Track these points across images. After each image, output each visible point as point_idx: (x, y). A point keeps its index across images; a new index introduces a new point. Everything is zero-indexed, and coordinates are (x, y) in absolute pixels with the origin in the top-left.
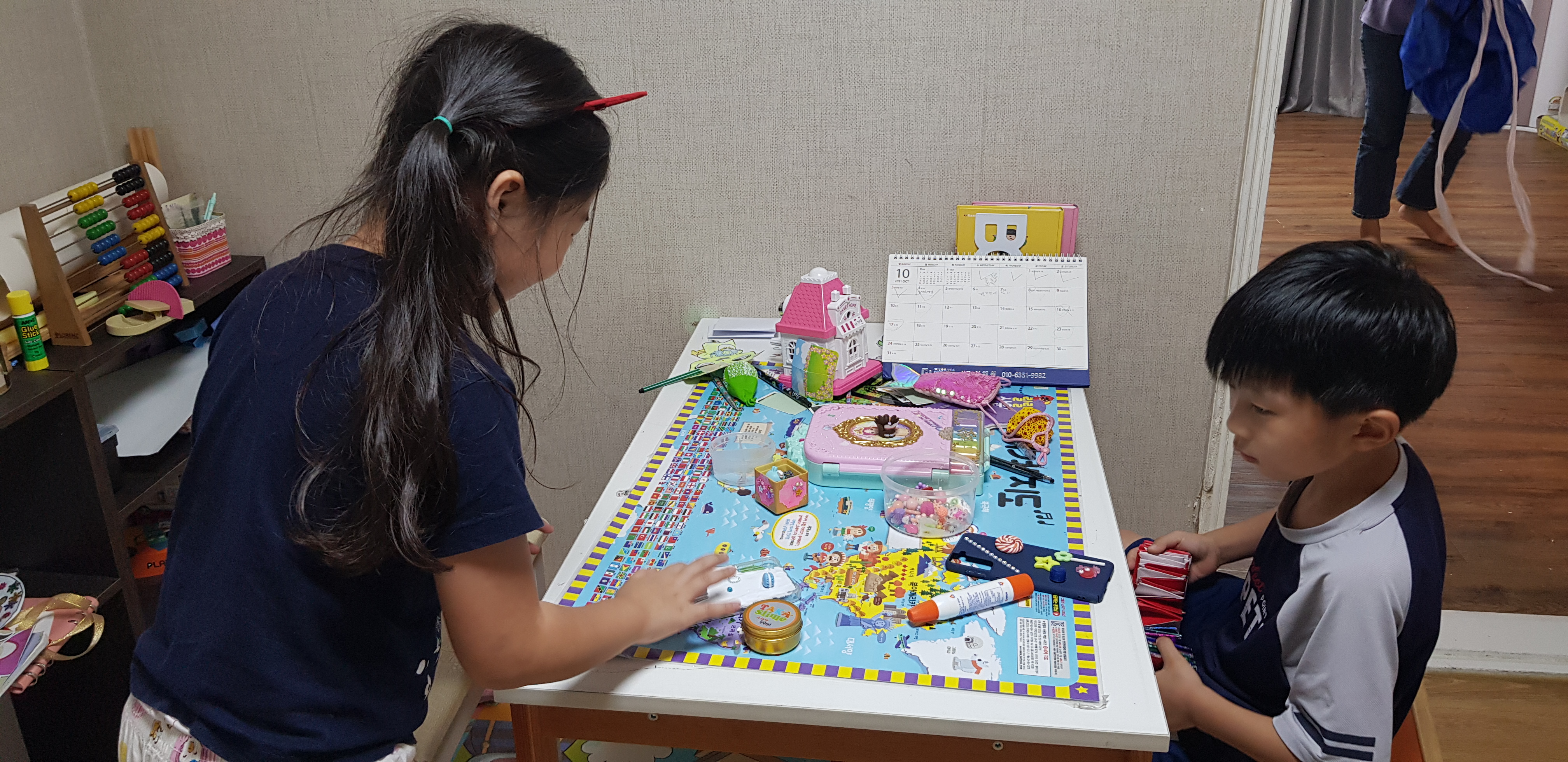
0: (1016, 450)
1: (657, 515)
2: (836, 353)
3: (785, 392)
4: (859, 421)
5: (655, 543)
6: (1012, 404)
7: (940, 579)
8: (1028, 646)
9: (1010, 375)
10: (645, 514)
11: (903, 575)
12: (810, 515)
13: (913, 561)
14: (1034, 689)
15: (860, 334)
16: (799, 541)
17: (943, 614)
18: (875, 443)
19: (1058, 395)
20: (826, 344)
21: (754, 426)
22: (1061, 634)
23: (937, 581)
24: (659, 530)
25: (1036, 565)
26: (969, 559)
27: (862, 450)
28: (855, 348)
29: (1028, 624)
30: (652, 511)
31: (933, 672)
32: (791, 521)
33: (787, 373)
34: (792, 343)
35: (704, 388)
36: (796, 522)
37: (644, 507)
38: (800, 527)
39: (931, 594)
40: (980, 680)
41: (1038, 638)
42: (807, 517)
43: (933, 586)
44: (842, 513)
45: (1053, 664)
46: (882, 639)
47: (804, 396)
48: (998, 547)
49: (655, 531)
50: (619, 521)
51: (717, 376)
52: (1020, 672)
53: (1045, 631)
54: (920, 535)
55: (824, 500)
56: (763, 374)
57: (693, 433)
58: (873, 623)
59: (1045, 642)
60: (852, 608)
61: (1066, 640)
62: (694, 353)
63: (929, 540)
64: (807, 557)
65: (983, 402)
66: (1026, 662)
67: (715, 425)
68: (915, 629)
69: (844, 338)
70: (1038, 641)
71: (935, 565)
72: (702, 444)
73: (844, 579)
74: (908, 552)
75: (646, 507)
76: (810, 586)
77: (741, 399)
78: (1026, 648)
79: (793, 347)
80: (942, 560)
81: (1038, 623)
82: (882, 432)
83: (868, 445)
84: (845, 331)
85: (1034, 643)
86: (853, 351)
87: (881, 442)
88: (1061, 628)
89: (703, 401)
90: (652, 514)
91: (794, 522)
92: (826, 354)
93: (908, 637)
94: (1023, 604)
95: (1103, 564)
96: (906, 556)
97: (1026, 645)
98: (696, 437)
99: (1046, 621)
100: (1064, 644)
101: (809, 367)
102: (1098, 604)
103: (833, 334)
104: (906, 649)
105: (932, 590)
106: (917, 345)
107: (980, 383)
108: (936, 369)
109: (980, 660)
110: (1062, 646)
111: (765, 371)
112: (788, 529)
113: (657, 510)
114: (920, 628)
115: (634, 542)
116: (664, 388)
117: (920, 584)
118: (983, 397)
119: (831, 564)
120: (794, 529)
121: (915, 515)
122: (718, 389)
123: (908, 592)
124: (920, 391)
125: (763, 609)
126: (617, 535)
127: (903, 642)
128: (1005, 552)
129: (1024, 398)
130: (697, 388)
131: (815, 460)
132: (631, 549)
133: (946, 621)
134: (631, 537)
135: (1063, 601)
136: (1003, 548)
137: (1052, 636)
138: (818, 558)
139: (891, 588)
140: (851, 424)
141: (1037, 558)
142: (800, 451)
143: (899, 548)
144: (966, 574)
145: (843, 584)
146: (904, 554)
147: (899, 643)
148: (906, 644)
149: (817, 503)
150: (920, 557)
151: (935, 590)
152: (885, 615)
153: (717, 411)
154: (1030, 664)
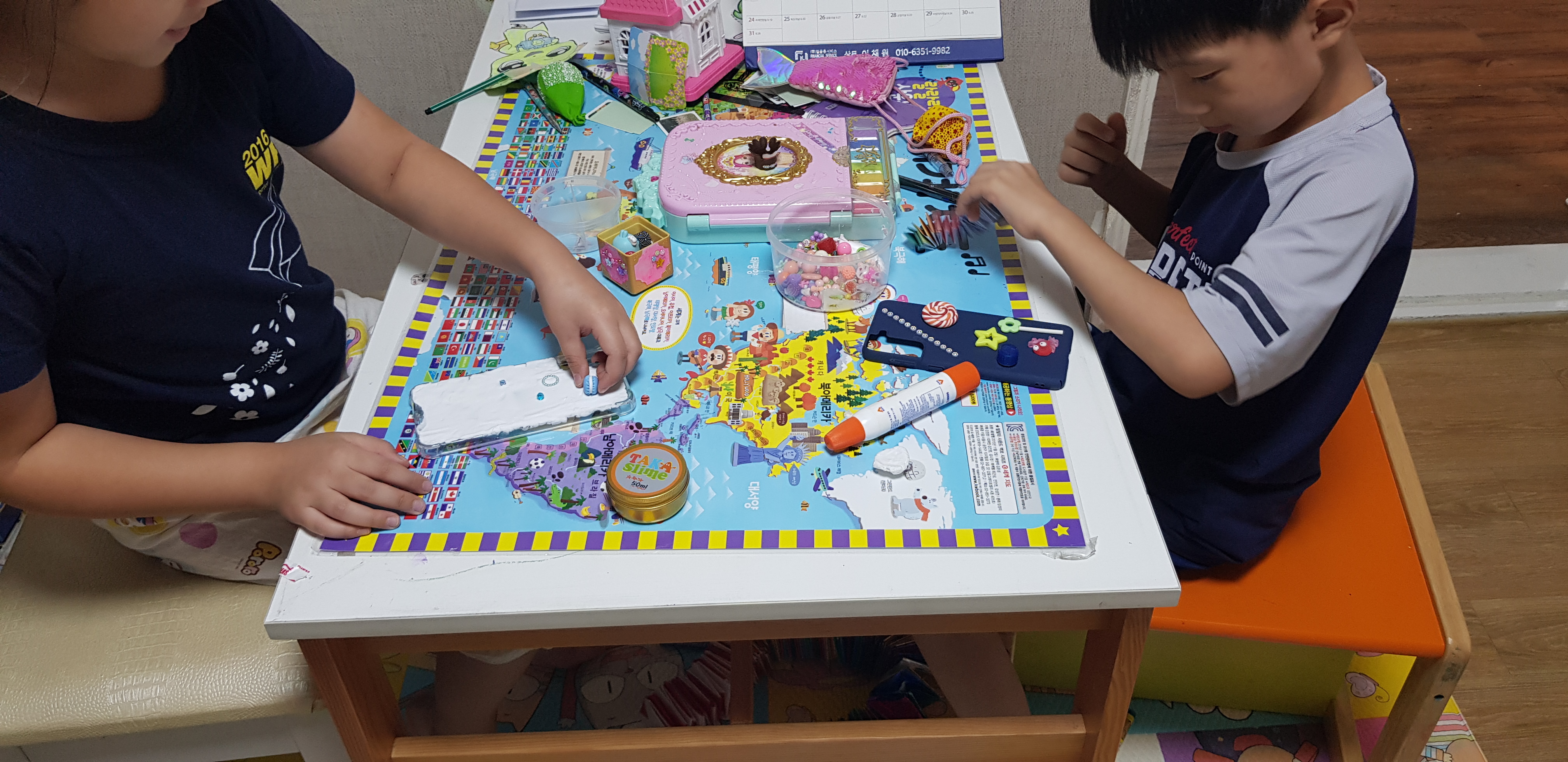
0: (926, 164)
1: (471, 310)
2: (685, 45)
3: (622, 99)
4: (726, 146)
5: (472, 357)
6: (912, 93)
7: (858, 374)
8: (983, 468)
9: (905, 52)
10: (454, 311)
11: (810, 373)
12: (677, 291)
13: (820, 349)
14: (1000, 536)
15: (712, 13)
16: (668, 333)
17: (870, 432)
18: (752, 180)
19: (968, 75)
20: (671, 33)
21: (587, 155)
22: (1022, 443)
23: (855, 377)
24: (476, 335)
25: (978, 343)
26: (890, 340)
27: (737, 192)
28: (708, 33)
29: (977, 433)
30: (463, 304)
31: (868, 525)
32: (654, 303)
33: (622, 73)
34: (624, 32)
35: (513, 101)
36: (661, 304)
37: (451, 298)
38: (667, 312)
39: (849, 399)
40: (929, 529)
41: (993, 453)
42: (674, 293)
43: (850, 386)
44: (719, 283)
45: (1018, 492)
46: (794, 478)
47: (646, 104)
48: (928, 321)
49: (471, 337)
50: (419, 326)
51: (530, 82)
52: (979, 510)
53: (1000, 442)
54: (824, 309)
55: (693, 265)
56: (590, 73)
57: (507, 173)
58: (780, 454)
59: (1003, 458)
60: (751, 434)
61: (1029, 453)
62: (493, 46)
63: (836, 315)
64: (682, 358)
65: (880, 99)
66: (984, 492)
67: (535, 157)
68: (835, 457)
69: (693, 22)
70: (994, 457)
71: (848, 352)
72: (521, 190)
73: (734, 387)
74: (812, 336)
75: (455, 298)
76: (691, 404)
77: (564, 115)
78: (981, 471)
79: (627, 38)
80: (856, 343)
81: (990, 430)
82: (759, 163)
83: (743, 183)
84: (694, 13)
85: (990, 462)
86: (706, 37)
87: (759, 178)
88: (1020, 433)
89: (513, 120)
90: (464, 310)
91: (658, 302)
92: (672, 46)
93: (829, 470)
94: (967, 401)
95: (1061, 332)
96: (810, 343)
97: (980, 466)
98: (512, 179)
99: (1000, 424)
100: (1028, 459)
101: (650, 65)
102: (1061, 390)
103: (678, 18)
104: (829, 492)
105: (849, 393)
106: (787, 19)
107: (872, 70)
108: (813, 51)
109: (925, 498)
110: (1026, 462)
111: (591, 68)
112: (652, 316)
113: (470, 301)
114: (841, 456)
115: (443, 358)
116: (460, 104)
117: (834, 385)
118: (878, 92)
119: (715, 367)
120: (659, 316)
121: (815, 281)
122: (533, 102)
123: (819, 400)
124: (797, 87)
125: (633, 461)
126: (418, 350)
127: (822, 482)
128: (936, 327)
129: (927, 83)
130: (505, 101)
131: (675, 212)
132: (441, 369)
133: (875, 440)
134: (438, 350)
135: (1016, 390)
136: (933, 321)
137: (1010, 448)
138: (696, 359)
139: (797, 397)
140: (718, 152)
141: (977, 332)
142: (655, 197)
143: (799, 332)
144: (890, 364)
145: (734, 398)
146: (807, 339)
147: (818, 482)
148: (827, 483)
149: (685, 271)
150: (828, 342)
151: (854, 393)
152: (794, 439)
153: (535, 136)
154: (990, 496)
